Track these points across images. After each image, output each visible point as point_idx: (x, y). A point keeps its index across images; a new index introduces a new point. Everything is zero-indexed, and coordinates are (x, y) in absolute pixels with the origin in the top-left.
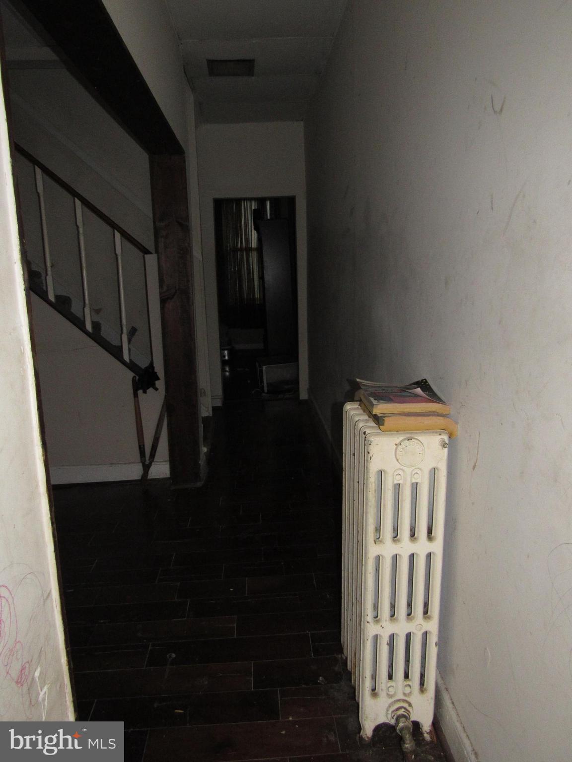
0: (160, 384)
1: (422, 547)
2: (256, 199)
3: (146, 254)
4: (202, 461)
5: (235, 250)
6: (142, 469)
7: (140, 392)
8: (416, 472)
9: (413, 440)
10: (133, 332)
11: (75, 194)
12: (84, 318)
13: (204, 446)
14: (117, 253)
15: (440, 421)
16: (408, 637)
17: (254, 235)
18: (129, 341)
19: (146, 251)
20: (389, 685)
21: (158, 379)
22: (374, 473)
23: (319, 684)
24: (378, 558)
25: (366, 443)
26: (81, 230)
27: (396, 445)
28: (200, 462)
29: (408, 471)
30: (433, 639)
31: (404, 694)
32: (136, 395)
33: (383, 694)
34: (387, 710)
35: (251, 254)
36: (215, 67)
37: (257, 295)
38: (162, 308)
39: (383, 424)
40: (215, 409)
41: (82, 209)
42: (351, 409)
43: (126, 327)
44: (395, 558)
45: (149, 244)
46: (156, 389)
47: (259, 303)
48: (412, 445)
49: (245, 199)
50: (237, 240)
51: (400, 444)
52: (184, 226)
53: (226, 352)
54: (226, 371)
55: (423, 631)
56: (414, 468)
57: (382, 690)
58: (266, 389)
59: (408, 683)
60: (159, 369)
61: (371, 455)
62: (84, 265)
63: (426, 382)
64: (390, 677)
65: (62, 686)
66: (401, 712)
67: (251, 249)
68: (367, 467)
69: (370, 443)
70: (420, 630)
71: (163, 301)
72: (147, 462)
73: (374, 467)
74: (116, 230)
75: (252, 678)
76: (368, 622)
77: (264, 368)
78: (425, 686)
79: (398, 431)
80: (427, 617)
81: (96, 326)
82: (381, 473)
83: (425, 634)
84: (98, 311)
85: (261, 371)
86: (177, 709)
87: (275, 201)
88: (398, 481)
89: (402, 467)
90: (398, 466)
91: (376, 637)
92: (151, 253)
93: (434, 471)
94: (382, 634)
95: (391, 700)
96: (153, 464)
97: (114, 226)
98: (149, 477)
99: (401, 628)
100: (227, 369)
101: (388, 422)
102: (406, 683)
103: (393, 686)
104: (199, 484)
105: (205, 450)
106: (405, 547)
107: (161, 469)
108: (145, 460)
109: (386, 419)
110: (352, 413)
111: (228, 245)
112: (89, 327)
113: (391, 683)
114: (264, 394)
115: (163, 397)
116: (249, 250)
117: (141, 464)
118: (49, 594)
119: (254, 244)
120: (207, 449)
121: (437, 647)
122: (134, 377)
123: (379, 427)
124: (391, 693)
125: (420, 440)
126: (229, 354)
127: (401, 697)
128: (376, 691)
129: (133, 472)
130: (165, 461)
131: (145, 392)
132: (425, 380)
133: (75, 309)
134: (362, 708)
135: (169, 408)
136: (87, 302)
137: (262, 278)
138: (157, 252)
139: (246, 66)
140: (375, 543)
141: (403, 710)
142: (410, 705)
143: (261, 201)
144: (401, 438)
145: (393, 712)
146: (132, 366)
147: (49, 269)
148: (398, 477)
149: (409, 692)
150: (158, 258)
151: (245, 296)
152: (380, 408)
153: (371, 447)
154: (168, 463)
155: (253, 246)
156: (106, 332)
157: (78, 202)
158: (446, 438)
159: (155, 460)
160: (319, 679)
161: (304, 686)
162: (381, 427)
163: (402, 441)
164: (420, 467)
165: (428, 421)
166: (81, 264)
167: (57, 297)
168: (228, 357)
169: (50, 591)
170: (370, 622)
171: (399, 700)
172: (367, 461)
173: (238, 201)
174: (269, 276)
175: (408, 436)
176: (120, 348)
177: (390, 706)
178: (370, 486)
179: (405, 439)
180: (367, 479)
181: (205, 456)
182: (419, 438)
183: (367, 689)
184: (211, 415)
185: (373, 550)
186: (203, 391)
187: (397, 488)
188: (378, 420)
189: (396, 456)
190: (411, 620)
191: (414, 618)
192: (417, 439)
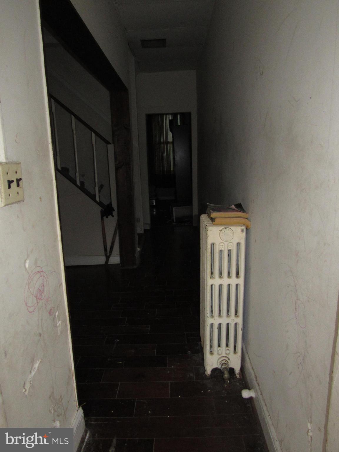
0: (115, 213)
1: (234, 281)
2: (172, 114)
3: (108, 144)
4: (137, 255)
5: (160, 143)
6: (105, 258)
7: (105, 218)
8: (230, 244)
9: (228, 228)
10: (101, 187)
11: (72, 113)
12: (76, 179)
13: (138, 248)
14: (93, 144)
15: (242, 220)
16: (228, 325)
17: (170, 135)
18: (99, 192)
19: (108, 143)
20: (218, 349)
21: (114, 210)
22: (210, 244)
23: (188, 354)
24: (212, 286)
25: (206, 230)
26: (74, 132)
27: (220, 231)
28: (136, 255)
29: (226, 243)
30: (240, 326)
31: (226, 354)
32: (102, 219)
33: (215, 353)
34: (218, 361)
35: (169, 145)
36: (145, 43)
37: (172, 169)
38: (116, 173)
39: (214, 222)
40: (145, 230)
41: (75, 120)
42: (204, 217)
43: (98, 184)
44: (220, 286)
45: (110, 139)
46: (113, 216)
47: (173, 173)
48: (228, 231)
49: (166, 114)
50: (161, 136)
51: (222, 230)
52: (128, 128)
53: (154, 201)
54: (154, 211)
55: (235, 322)
56: (229, 242)
57: (215, 351)
58: (175, 220)
59: (228, 348)
60: (115, 205)
61: (208, 235)
62: (76, 150)
63: (241, 204)
64: (219, 346)
65: (66, 325)
66: (224, 362)
67: (169, 143)
68: (206, 242)
69: (207, 229)
70: (233, 322)
71: (117, 169)
72: (108, 255)
73: (210, 241)
74: (93, 132)
75: (156, 351)
76: (208, 317)
77: (174, 209)
78: (236, 351)
79: (221, 225)
80: (237, 316)
81: (82, 183)
82: (212, 245)
83: (236, 324)
84: (83, 176)
85: (172, 211)
86: (119, 361)
87: (183, 115)
88: (221, 248)
89: (223, 242)
90: (222, 241)
91: (212, 325)
92: (110, 144)
93: (238, 244)
94: (214, 323)
95: (220, 356)
96: (111, 256)
97: (91, 129)
98: (109, 263)
99: (224, 321)
100: (155, 210)
101: (217, 220)
102: (227, 349)
103: (220, 350)
104: (135, 267)
105: (139, 249)
106: (225, 281)
107: (115, 259)
108: (107, 254)
109: (216, 219)
110: (203, 218)
111: (156, 140)
112: (78, 183)
113: (219, 348)
114: (173, 223)
115: (116, 220)
116: (167, 143)
117: (105, 256)
118: (62, 284)
119: (170, 139)
120: (140, 249)
121: (242, 331)
122: (102, 209)
123: (213, 223)
124: (219, 353)
125: (232, 229)
126: (156, 202)
127: (225, 355)
128: (213, 352)
129: (101, 260)
130: (118, 255)
131: (107, 217)
132: (240, 203)
133: (71, 173)
134: (206, 360)
135: (119, 226)
136: (77, 170)
137: (174, 158)
138: (113, 143)
139: (162, 43)
140: (211, 278)
141: (225, 361)
142: (229, 359)
143: (175, 115)
144: (222, 228)
145: (220, 362)
146: (100, 204)
147: (58, 153)
148: (221, 247)
149: (228, 353)
150: (114, 147)
151: (165, 169)
152: (214, 215)
153: (208, 231)
154: (119, 256)
155: (170, 141)
156: (87, 186)
157: (73, 117)
158: (244, 228)
159: (112, 254)
160: (188, 352)
161: (180, 355)
162: (214, 223)
163: (223, 229)
164: (232, 242)
165: (236, 220)
166: (74, 150)
167: (62, 168)
168: (155, 204)
169: (62, 283)
170: (209, 317)
171: (223, 357)
172: (206, 238)
173: (162, 115)
174: (177, 158)
175: (225, 227)
176: (95, 195)
177: (219, 359)
178: (208, 250)
179: (224, 228)
180: (206, 247)
181: (139, 253)
182: (231, 228)
183: (208, 350)
184: (143, 232)
185: (209, 282)
186: (139, 219)
187: (221, 251)
188: (213, 220)
189: (220, 237)
190: (229, 317)
191: (230, 316)
192: (230, 228)
